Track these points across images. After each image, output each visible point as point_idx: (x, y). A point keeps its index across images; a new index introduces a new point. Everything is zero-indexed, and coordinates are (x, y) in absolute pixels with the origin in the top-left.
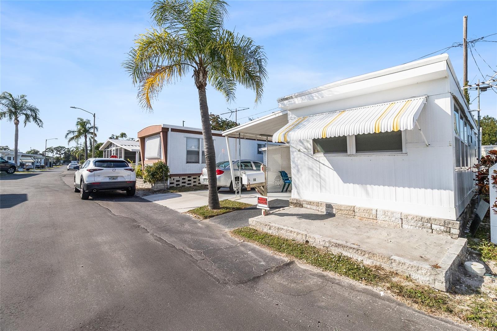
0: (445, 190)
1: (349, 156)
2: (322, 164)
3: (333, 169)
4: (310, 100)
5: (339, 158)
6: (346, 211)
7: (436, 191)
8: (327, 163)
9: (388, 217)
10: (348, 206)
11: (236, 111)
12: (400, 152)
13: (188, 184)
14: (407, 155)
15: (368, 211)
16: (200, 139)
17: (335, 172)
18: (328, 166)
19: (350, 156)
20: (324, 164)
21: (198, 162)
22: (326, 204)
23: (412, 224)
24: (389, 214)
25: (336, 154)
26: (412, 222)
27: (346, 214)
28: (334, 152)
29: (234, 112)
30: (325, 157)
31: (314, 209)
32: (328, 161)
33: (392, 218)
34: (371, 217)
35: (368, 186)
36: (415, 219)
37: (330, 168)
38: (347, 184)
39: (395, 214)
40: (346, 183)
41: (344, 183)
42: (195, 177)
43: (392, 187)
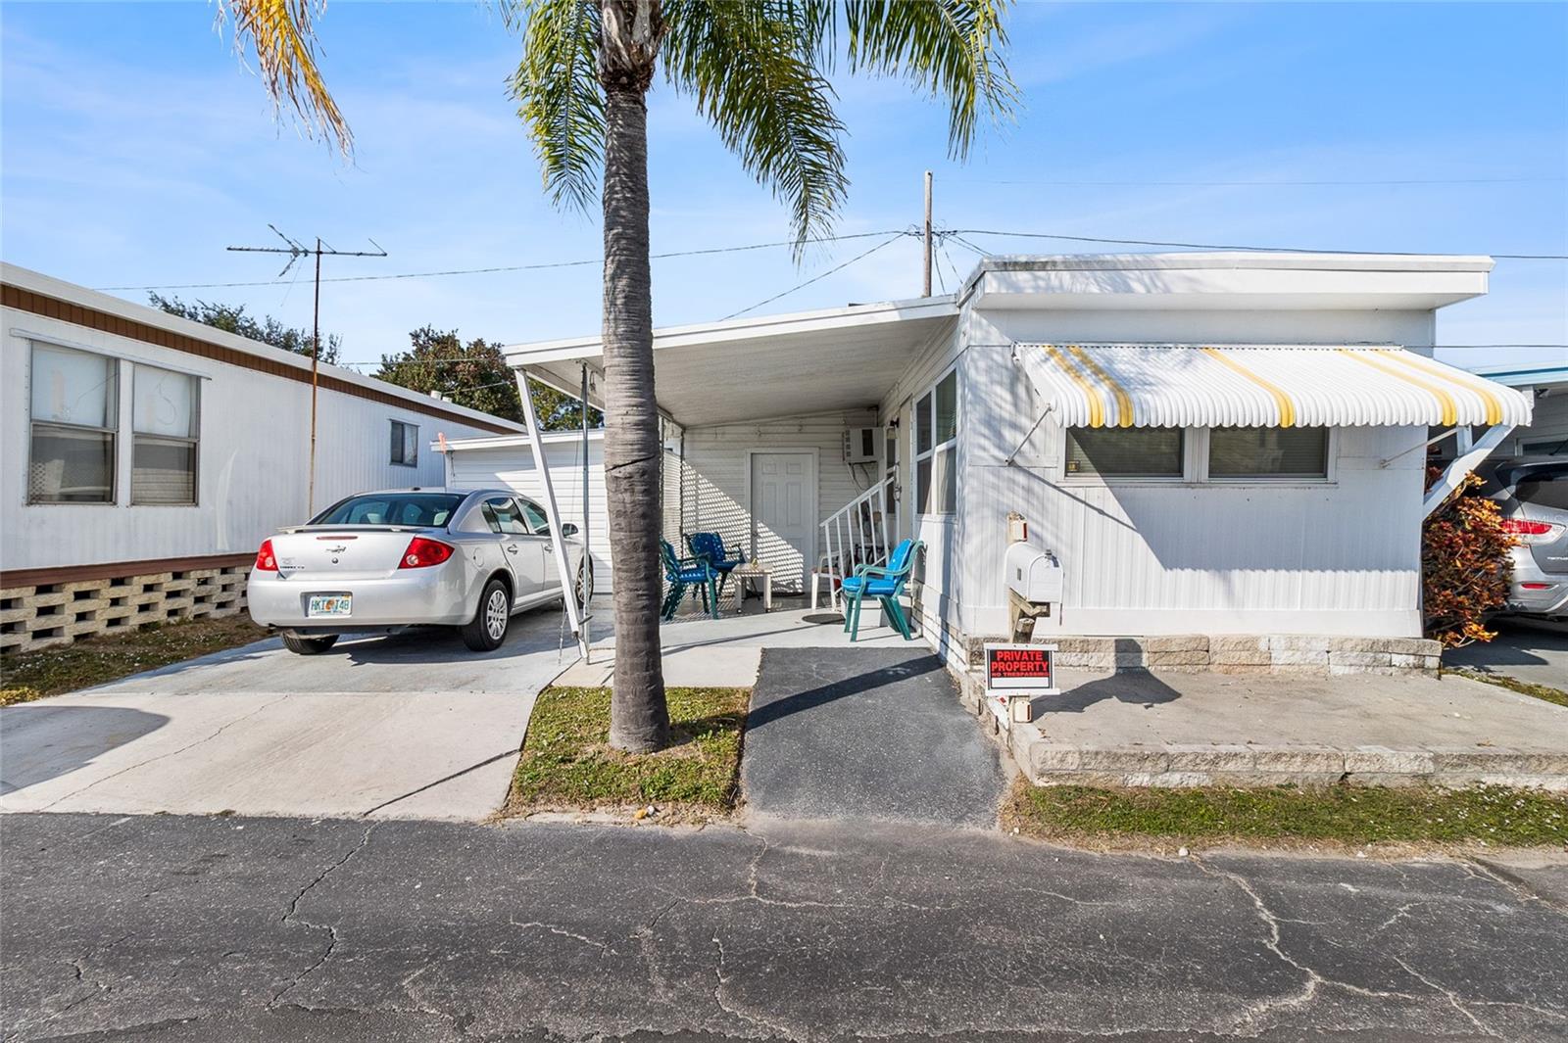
0: (1405, 570)
1: (1189, 485)
2: (1096, 512)
3: (1131, 524)
4: (1116, 291)
5: (1155, 491)
6: (1183, 654)
7: (1388, 573)
8: (1113, 506)
9: (1299, 653)
10: (1190, 640)
11: (319, 253)
12: (1322, 480)
13: (38, 635)
14: (1337, 488)
15: (1249, 644)
16: (122, 363)
17: (1139, 537)
18: (1116, 517)
19: (1193, 485)
20: (1101, 512)
21: (108, 497)
22: (1116, 641)
23: (1354, 662)
24: (1302, 644)
25: (1142, 480)
26: (1353, 657)
27: (1184, 662)
28: (1139, 472)
29: (306, 252)
30: (1107, 489)
31: (1071, 665)
32: (1119, 500)
33: (1309, 655)
34: (1256, 660)
35: (1236, 574)
36: (1359, 648)
37: (1123, 524)
38: (1175, 570)
39: (1314, 643)
40: (1171, 569)
41: (1166, 569)
42: (85, 586)
43: (1296, 572)
